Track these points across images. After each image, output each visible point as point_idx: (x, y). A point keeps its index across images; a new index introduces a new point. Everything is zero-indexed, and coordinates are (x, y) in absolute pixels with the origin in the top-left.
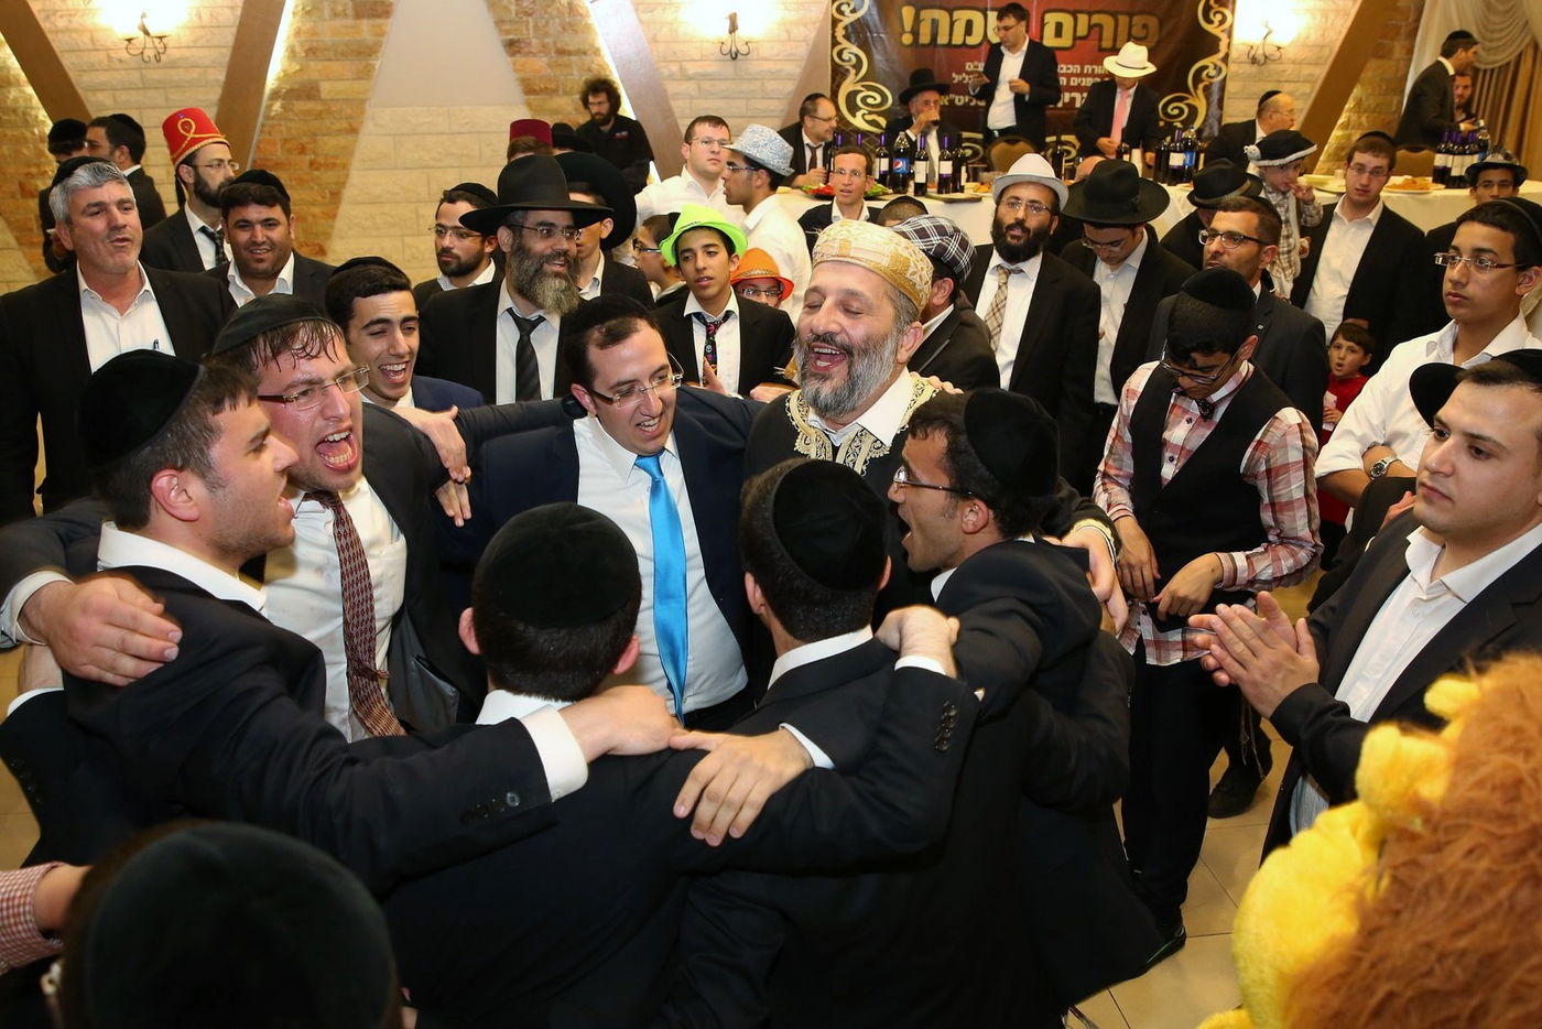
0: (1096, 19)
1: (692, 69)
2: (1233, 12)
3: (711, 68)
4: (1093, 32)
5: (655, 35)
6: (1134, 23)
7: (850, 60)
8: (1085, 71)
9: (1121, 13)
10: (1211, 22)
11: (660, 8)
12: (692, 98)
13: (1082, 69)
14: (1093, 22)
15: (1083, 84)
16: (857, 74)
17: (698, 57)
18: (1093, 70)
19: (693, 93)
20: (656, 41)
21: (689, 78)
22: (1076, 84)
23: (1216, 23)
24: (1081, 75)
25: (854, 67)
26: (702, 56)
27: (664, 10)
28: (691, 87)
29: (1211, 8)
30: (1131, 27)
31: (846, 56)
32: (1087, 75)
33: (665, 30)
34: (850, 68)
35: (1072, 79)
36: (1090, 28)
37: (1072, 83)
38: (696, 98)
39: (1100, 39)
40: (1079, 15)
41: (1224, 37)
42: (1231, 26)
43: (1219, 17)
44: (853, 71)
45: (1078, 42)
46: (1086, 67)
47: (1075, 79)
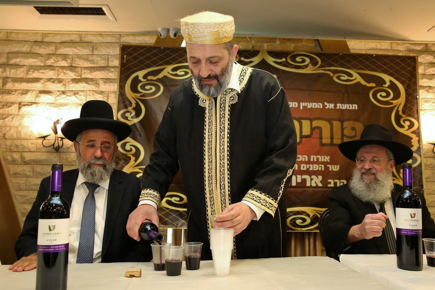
0: (315, 123)
1: (28, 156)
2: (418, 119)
3: (42, 156)
4: (314, 132)
5: (5, 134)
6: (344, 126)
7: (131, 150)
8: (312, 160)
9: (335, 120)
10: (402, 127)
11: (10, 117)
12: (27, 177)
13: (309, 158)
14: (313, 126)
15: (311, 169)
16: (136, 160)
17: (34, 149)
18: (318, 159)
19: (28, 173)
20: (6, 139)
21: (26, 163)
22: (305, 169)
23: (407, 128)
24: (309, 162)
25: (133, 155)
26: (37, 148)
27: (13, 118)
28: (27, 169)
29: (401, 117)
30: (343, 129)
31: (128, 147)
32: (313, 163)
33: (12, 132)
34: (131, 156)
35: (302, 165)
36: (312, 129)
37: (302, 169)
38: (31, 177)
39: (321, 138)
40: (303, 121)
41: (413, 136)
42: (419, 128)
43: (407, 123)
44: (133, 158)
45: (304, 140)
46: (312, 157)
47: (305, 165)
